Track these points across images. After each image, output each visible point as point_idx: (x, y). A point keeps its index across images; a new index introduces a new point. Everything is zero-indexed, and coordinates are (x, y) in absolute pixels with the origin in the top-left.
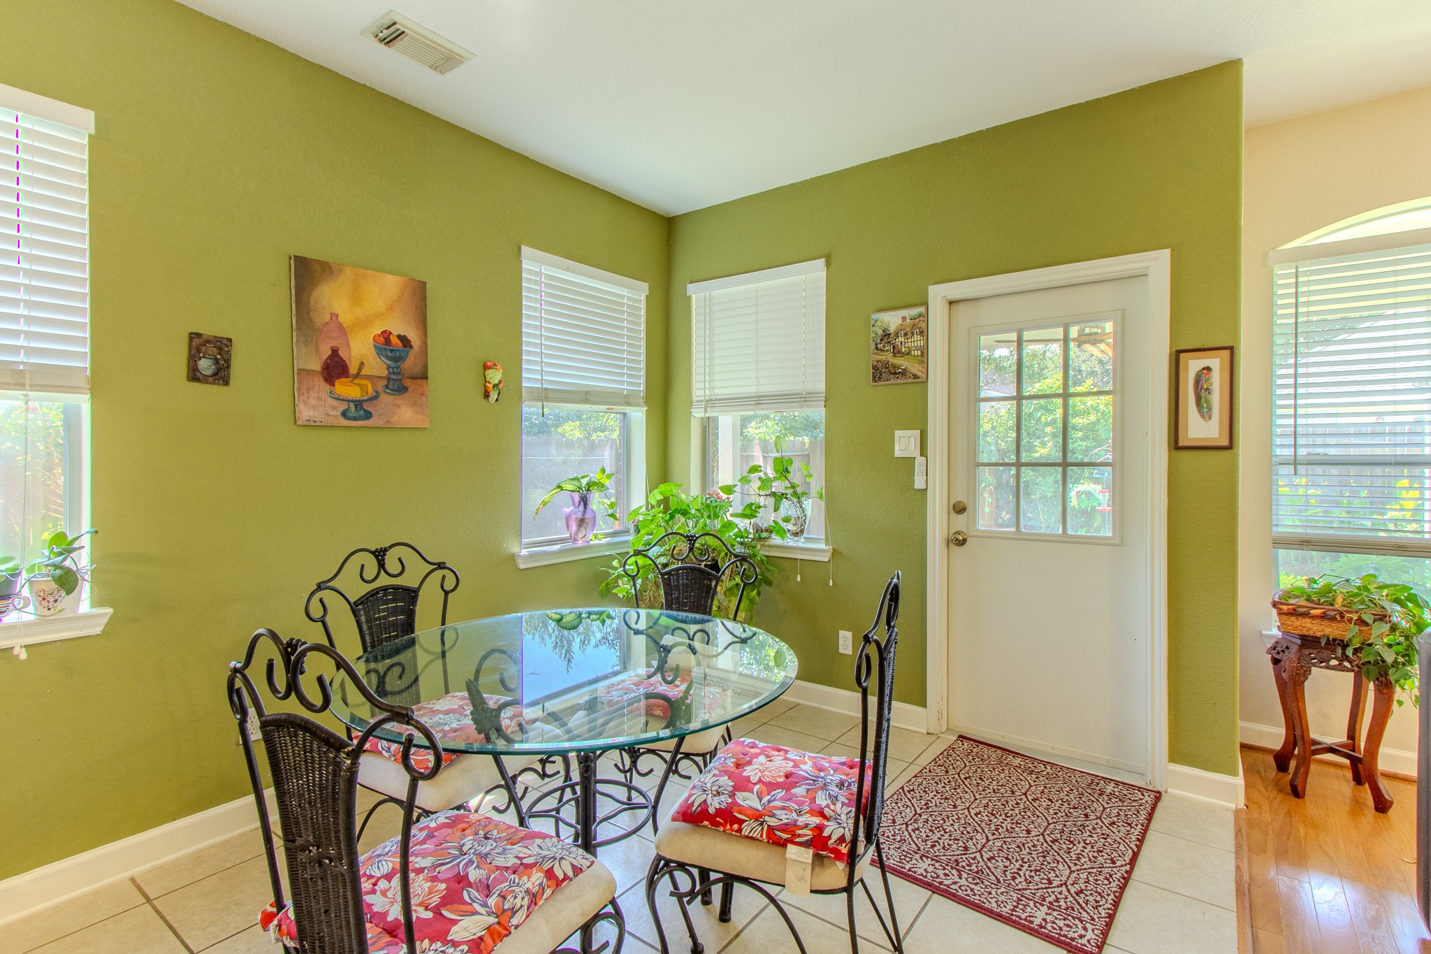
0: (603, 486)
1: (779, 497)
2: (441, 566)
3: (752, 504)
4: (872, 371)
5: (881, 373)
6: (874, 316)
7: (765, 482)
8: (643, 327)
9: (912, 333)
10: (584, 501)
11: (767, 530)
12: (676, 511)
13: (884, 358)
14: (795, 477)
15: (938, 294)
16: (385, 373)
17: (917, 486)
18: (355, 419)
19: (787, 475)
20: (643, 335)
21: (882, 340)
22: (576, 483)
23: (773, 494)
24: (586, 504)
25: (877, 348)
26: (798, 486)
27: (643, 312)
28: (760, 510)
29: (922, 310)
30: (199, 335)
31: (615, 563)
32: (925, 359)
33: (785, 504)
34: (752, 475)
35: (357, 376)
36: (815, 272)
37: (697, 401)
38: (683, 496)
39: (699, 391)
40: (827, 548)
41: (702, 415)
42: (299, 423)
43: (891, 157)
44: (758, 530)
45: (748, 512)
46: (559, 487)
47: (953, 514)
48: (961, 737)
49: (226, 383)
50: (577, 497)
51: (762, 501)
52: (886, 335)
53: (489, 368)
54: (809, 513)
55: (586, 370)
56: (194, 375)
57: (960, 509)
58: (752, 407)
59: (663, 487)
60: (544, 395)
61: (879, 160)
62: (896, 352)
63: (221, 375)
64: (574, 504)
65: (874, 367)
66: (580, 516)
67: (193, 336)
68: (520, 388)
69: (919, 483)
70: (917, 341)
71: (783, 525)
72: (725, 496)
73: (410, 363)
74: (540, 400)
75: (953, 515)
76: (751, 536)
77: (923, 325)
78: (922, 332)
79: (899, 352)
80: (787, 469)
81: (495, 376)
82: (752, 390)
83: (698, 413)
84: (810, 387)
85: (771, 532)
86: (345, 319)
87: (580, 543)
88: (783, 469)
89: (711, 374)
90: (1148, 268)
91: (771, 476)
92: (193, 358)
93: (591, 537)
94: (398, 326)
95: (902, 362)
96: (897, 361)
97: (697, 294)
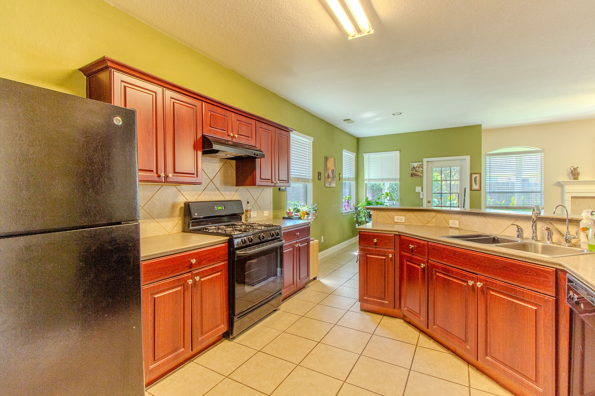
4: (410, 174)
5: (412, 175)
6: (411, 164)
9: (420, 167)
13: (413, 172)
15: (425, 160)
16: (332, 176)
18: (330, 185)
20: (354, 165)
24: (348, 202)
25: (412, 170)
27: (354, 160)
29: (422, 163)
30: (319, 172)
32: (422, 173)
35: (330, 177)
36: (397, 153)
37: (365, 180)
39: (366, 177)
47: (428, 203)
52: (414, 168)
53: (340, 174)
55: (349, 173)
56: (318, 179)
62: (416, 171)
63: (320, 179)
66: (348, 205)
68: (343, 178)
69: (421, 197)
70: (421, 169)
73: (334, 174)
74: (345, 180)
78: (422, 167)
79: (417, 171)
81: (341, 176)
82: (381, 177)
83: (365, 182)
84: (396, 177)
86: (329, 168)
87: (348, 211)
89: (369, 174)
90: (466, 159)
92: (319, 176)
94: (333, 168)
95: (418, 173)
96: (416, 173)
97: (366, 156)
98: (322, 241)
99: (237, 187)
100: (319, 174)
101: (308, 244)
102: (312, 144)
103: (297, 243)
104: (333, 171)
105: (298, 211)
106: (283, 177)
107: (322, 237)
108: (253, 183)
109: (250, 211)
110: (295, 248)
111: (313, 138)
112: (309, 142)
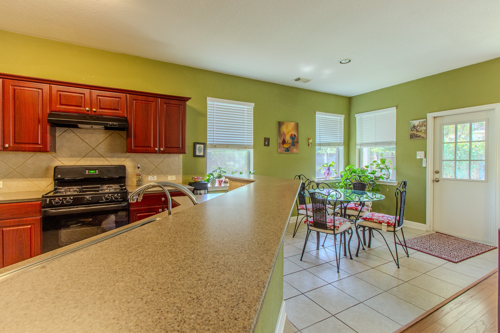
0: (333, 165)
1: (382, 169)
2: (308, 180)
3: (374, 171)
4: (410, 136)
5: (412, 136)
6: (411, 122)
7: (378, 165)
8: (343, 126)
9: (422, 126)
10: (329, 169)
11: (378, 177)
12: (353, 172)
13: (413, 132)
14: (386, 164)
15: (430, 116)
16: (291, 142)
17: (423, 166)
18: (287, 151)
19: (384, 163)
20: (343, 128)
21: (413, 128)
22: (327, 165)
23: (380, 168)
24: (329, 170)
25: (411, 130)
26: (388, 166)
27: (343, 122)
28: (376, 172)
29: (425, 120)
30: (266, 138)
31: (337, 184)
32: (426, 133)
33: (383, 171)
34: (374, 163)
35: (287, 143)
36: (393, 110)
37: (358, 144)
38: (355, 168)
39: (358, 141)
40: (396, 182)
41: (359, 148)
42: (279, 153)
43: (416, 80)
44: (375, 177)
45: (373, 172)
46: (323, 166)
48: (437, 232)
49: (269, 146)
50: (327, 168)
51: (377, 170)
52: (414, 127)
53: (310, 139)
54: (391, 173)
55: (329, 138)
56: (265, 145)
57: (437, 172)
58: (374, 146)
59: (349, 166)
60: (320, 145)
61: (412, 81)
62: (417, 131)
63: (268, 145)
64: (326, 170)
65: (410, 135)
66: (328, 173)
67: (265, 138)
68: (315, 143)
69: (424, 165)
70: (424, 128)
71: (383, 176)
72: (366, 169)
73: (295, 140)
74: (319, 146)
75: (435, 174)
76: (374, 179)
77: (425, 124)
78: (425, 126)
79: (418, 131)
80: (384, 162)
81: (311, 141)
82: (374, 141)
83: (358, 147)
84: (391, 140)
85: (380, 178)
86: (285, 132)
87: (328, 179)
88: (383, 162)
89: (362, 137)
90: (495, 108)
91: (380, 163)
92: (265, 142)
93: (330, 178)
94: (294, 133)
95: (419, 134)
96: (417, 133)
97: (358, 116)
102: (252, 110)
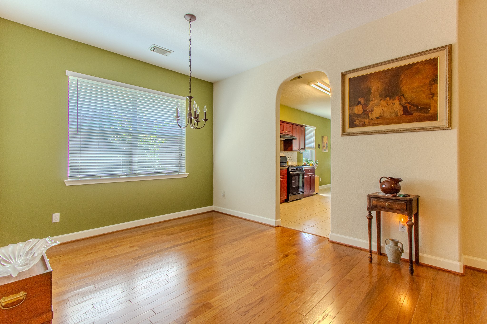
98: (321, 180)
99: (284, 151)
100: (319, 145)
101: (314, 176)
102: (315, 130)
103: (309, 174)
104: (327, 143)
105: (308, 163)
106: (303, 147)
107: (321, 178)
108: (292, 150)
109: (289, 161)
110: (309, 176)
111: (315, 127)
112: (313, 129)
